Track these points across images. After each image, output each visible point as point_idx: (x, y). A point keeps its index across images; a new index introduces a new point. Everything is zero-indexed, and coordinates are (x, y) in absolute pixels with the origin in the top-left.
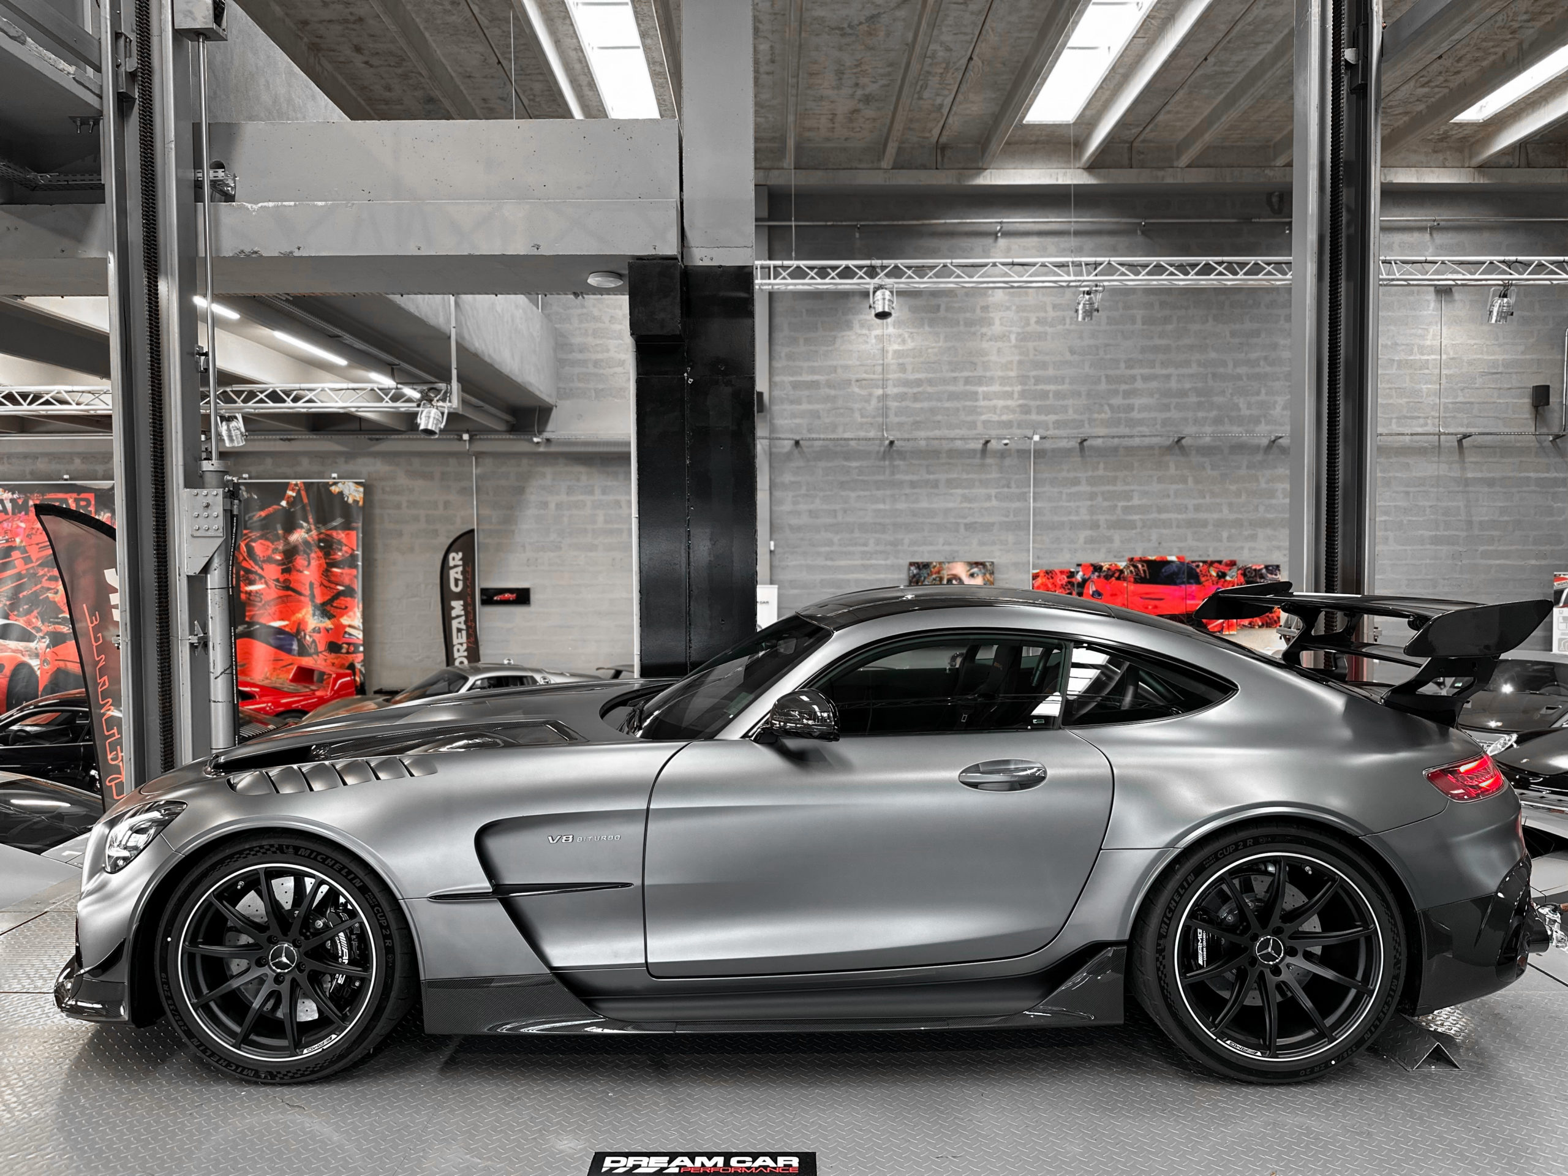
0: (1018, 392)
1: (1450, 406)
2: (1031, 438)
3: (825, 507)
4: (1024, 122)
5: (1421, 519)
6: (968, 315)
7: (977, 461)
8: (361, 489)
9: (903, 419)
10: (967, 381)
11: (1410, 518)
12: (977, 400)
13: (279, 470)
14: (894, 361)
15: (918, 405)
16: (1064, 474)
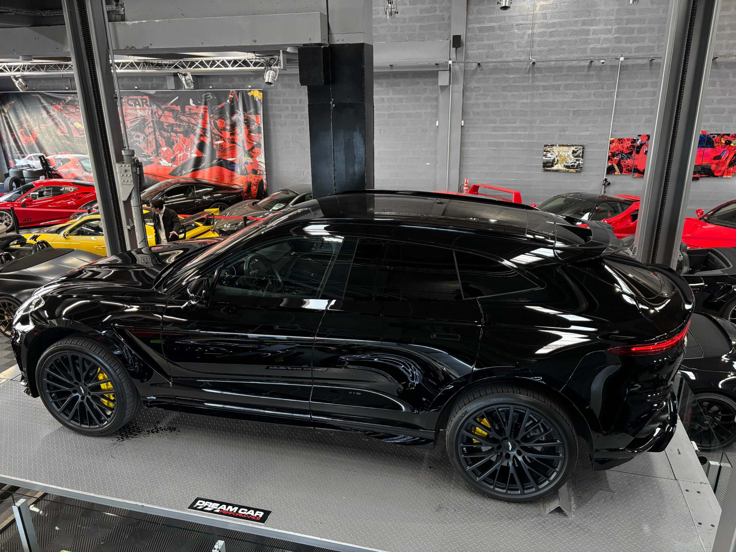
0: (615, 29)
2: (619, 59)
3: (493, 101)
7: (585, 73)
8: (261, 94)
9: (542, 48)
10: (584, 23)
12: (589, 35)
13: (225, 84)
14: (540, 12)
15: (553, 39)
16: (638, 80)
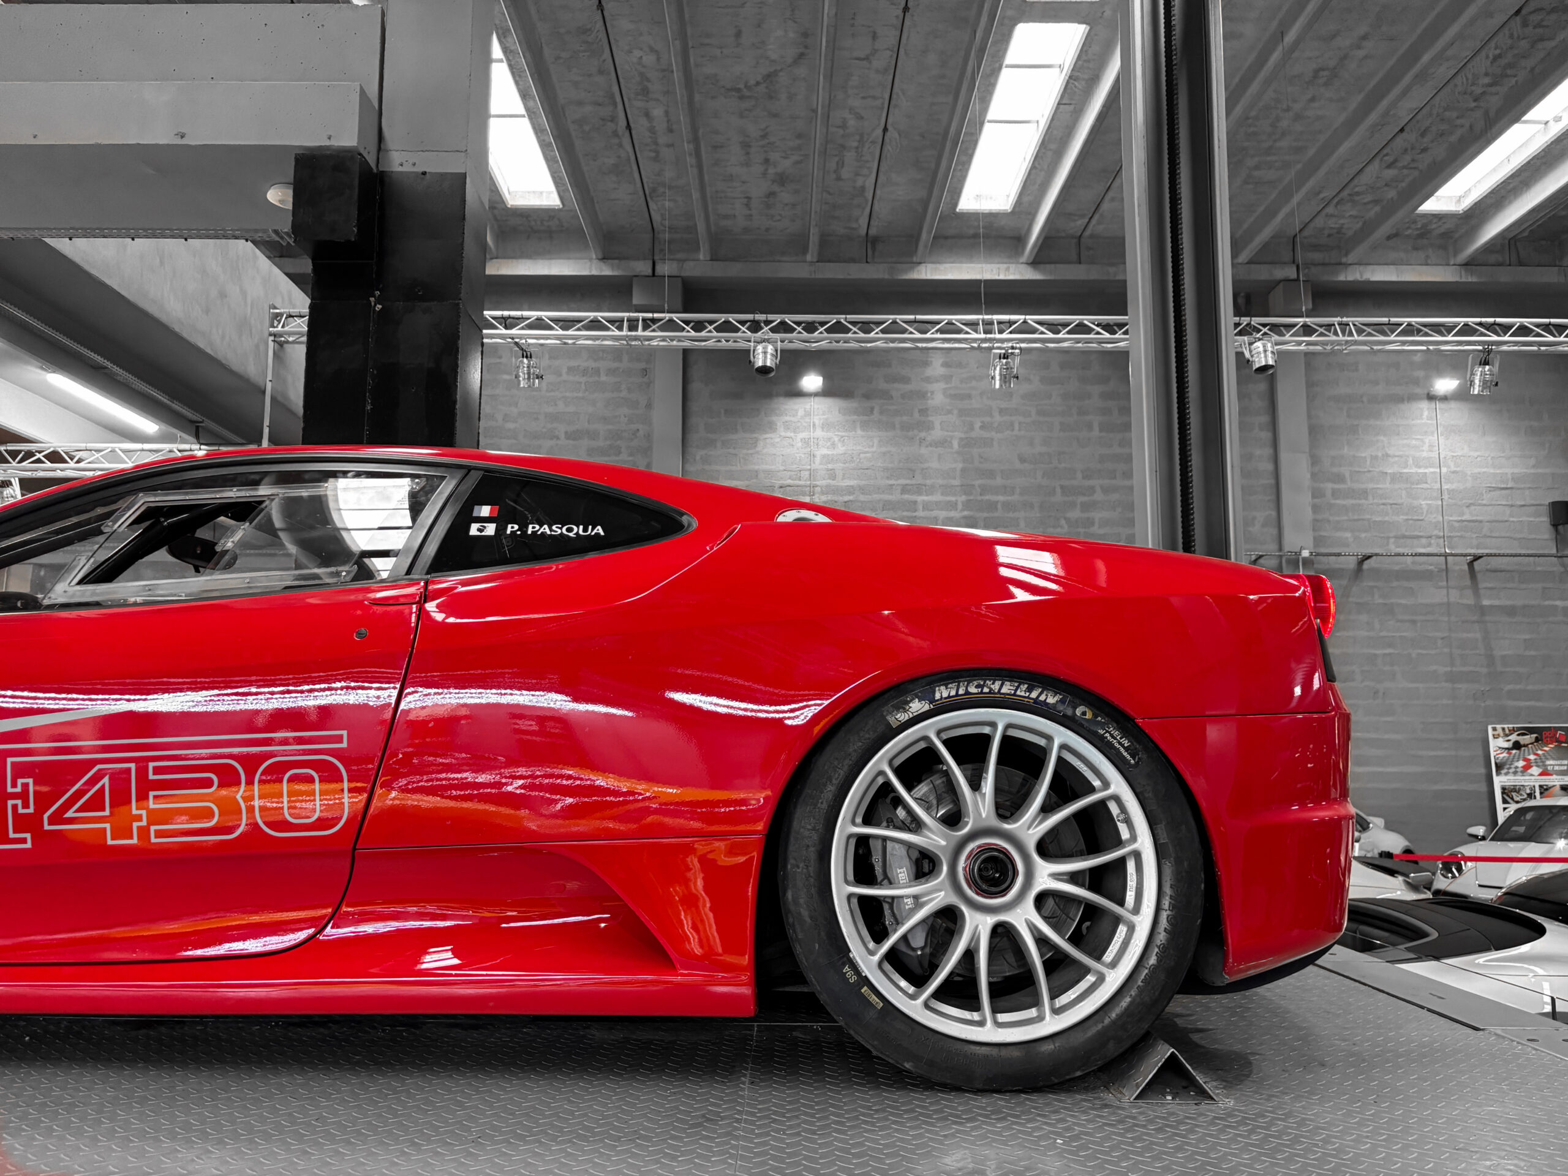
1: (1456, 525)
4: (957, 210)
5: (1433, 652)
6: (905, 418)
10: (905, 489)
11: (1420, 651)
12: (915, 511)
14: (822, 466)
